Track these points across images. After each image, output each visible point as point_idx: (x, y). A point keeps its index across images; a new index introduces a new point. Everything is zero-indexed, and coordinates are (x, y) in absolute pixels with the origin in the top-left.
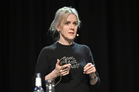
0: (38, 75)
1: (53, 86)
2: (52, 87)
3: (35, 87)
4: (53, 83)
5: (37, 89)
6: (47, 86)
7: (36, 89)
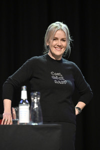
0: (24, 87)
1: (39, 99)
2: (37, 100)
3: (21, 99)
4: (39, 96)
5: (23, 102)
6: (32, 99)
7: (21, 102)
